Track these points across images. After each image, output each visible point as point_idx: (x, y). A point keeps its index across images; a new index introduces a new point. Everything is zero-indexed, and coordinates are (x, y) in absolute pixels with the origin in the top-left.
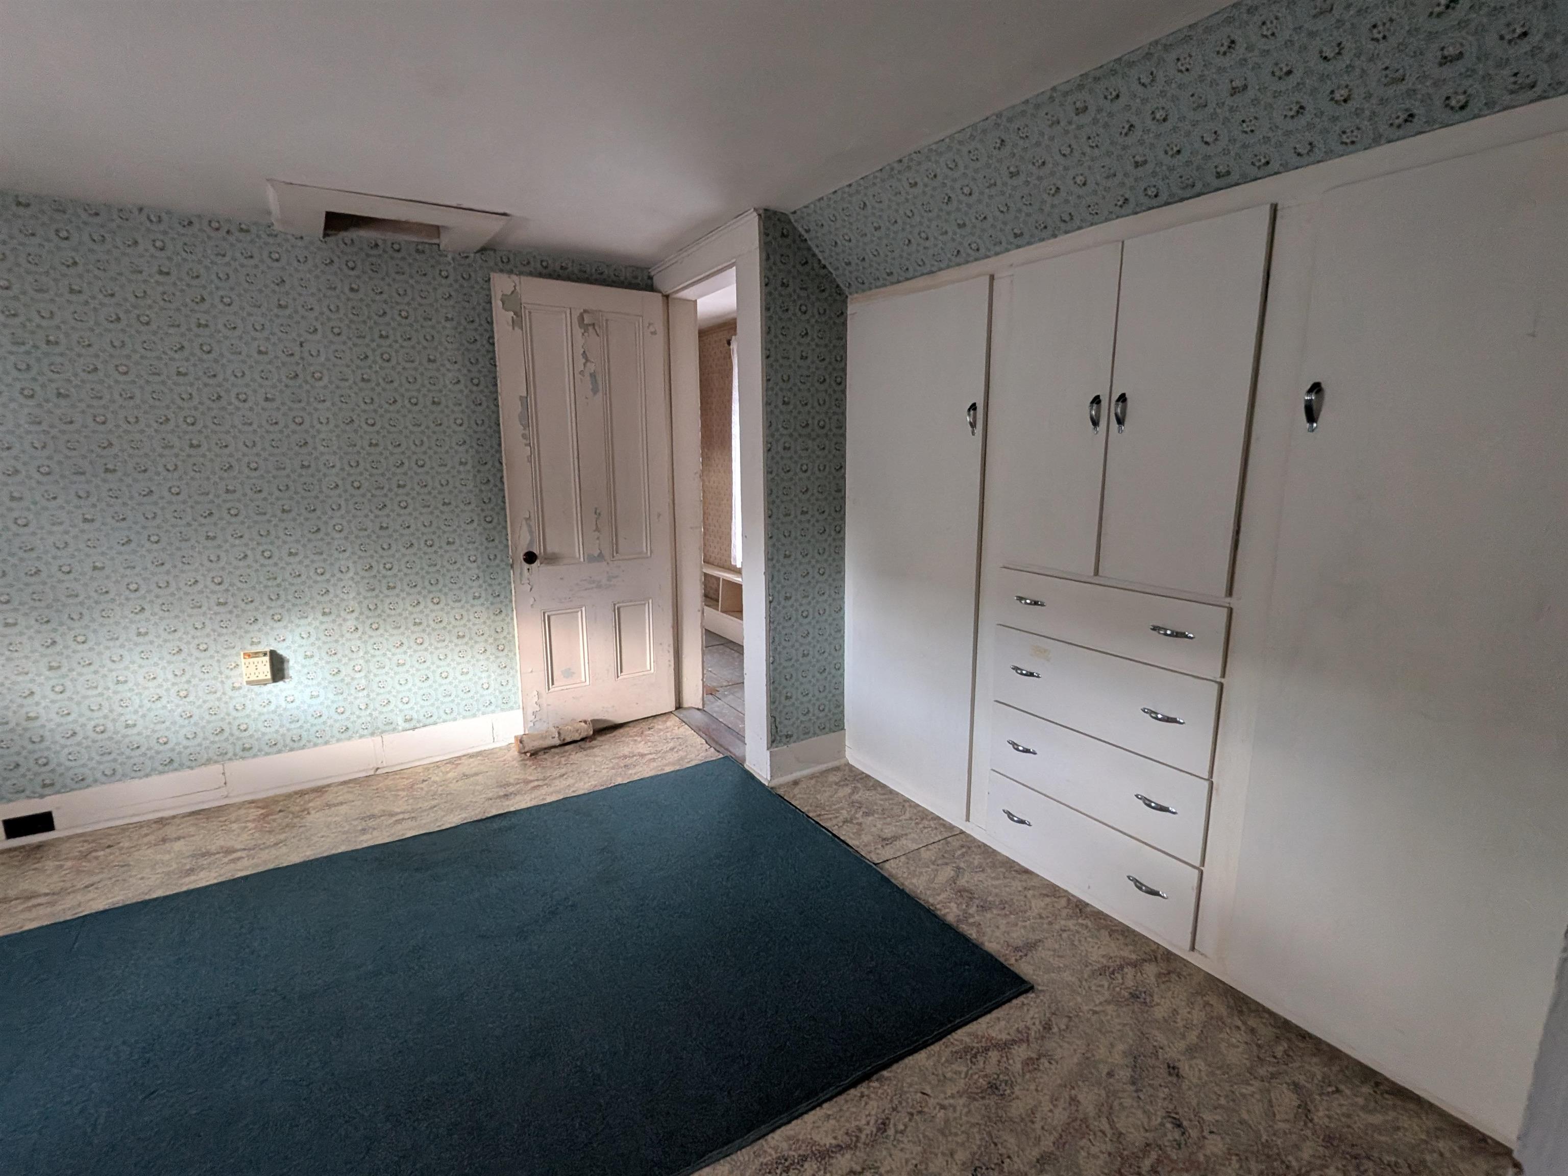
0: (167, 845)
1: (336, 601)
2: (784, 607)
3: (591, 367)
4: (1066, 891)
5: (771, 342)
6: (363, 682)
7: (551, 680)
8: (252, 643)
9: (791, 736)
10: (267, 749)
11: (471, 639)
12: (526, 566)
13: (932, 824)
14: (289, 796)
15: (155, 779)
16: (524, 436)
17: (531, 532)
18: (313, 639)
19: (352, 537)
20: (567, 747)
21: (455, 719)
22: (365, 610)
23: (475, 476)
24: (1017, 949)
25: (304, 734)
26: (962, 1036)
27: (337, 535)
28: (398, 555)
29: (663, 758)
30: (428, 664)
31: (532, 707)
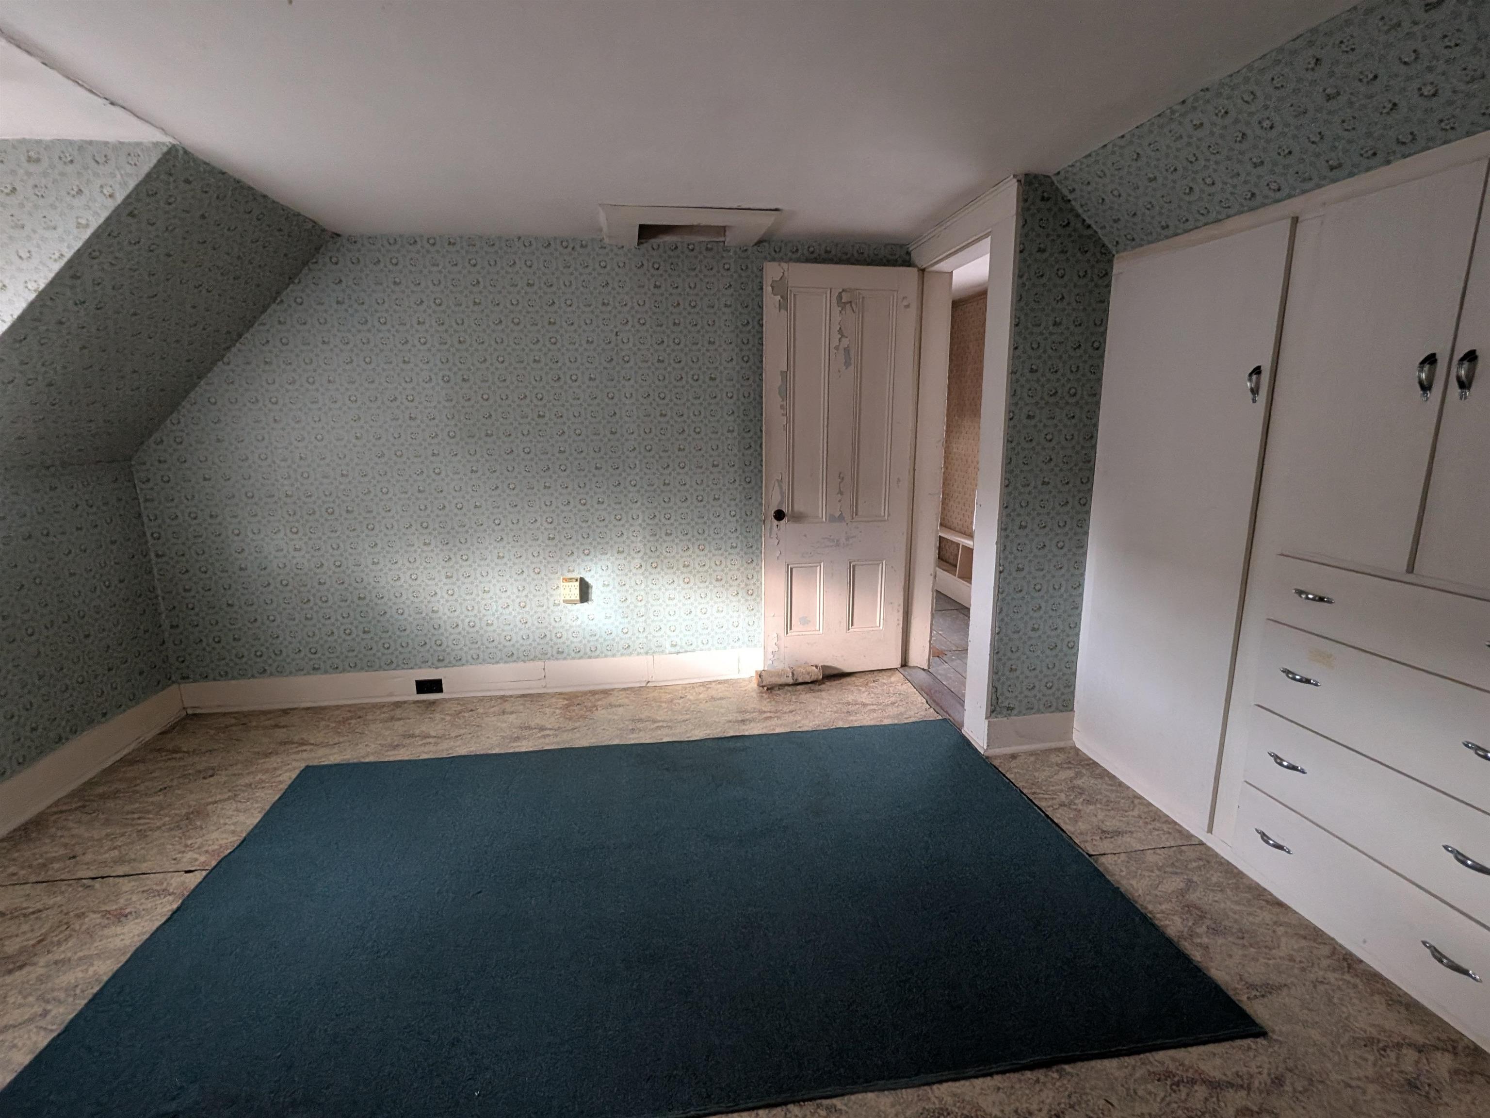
0: (505, 717)
1: (628, 542)
2: (1015, 579)
3: (845, 342)
4: (1333, 939)
5: (1022, 309)
6: (643, 610)
7: (789, 625)
8: (569, 571)
9: (1012, 709)
10: (573, 654)
11: (727, 582)
12: (776, 522)
13: (1165, 827)
14: (585, 693)
15: (501, 665)
16: (782, 407)
17: (782, 493)
18: (610, 571)
19: (643, 491)
20: (799, 687)
21: (709, 649)
22: (648, 551)
23: (739, 442)
24: (1251, 986)
25: (599, 647)
26: (1164, 1058)
27: (632, 489)
28: (675, 508)
29: (883, 710)
30: (692, 600)
31: (772, 648)
